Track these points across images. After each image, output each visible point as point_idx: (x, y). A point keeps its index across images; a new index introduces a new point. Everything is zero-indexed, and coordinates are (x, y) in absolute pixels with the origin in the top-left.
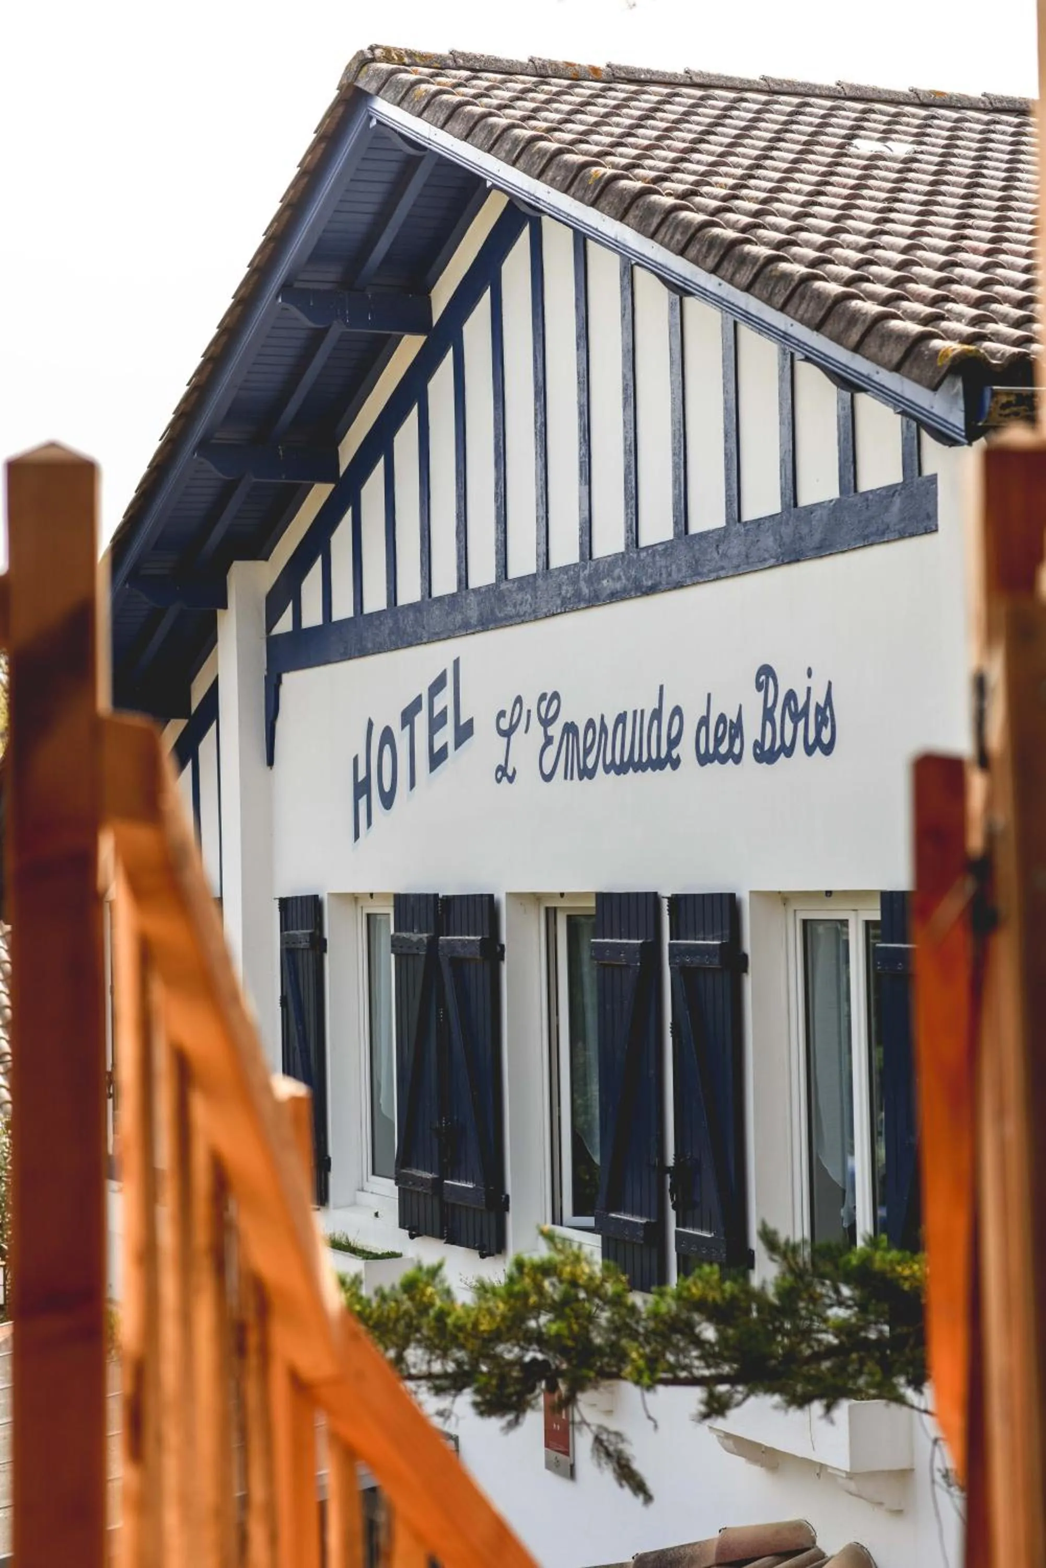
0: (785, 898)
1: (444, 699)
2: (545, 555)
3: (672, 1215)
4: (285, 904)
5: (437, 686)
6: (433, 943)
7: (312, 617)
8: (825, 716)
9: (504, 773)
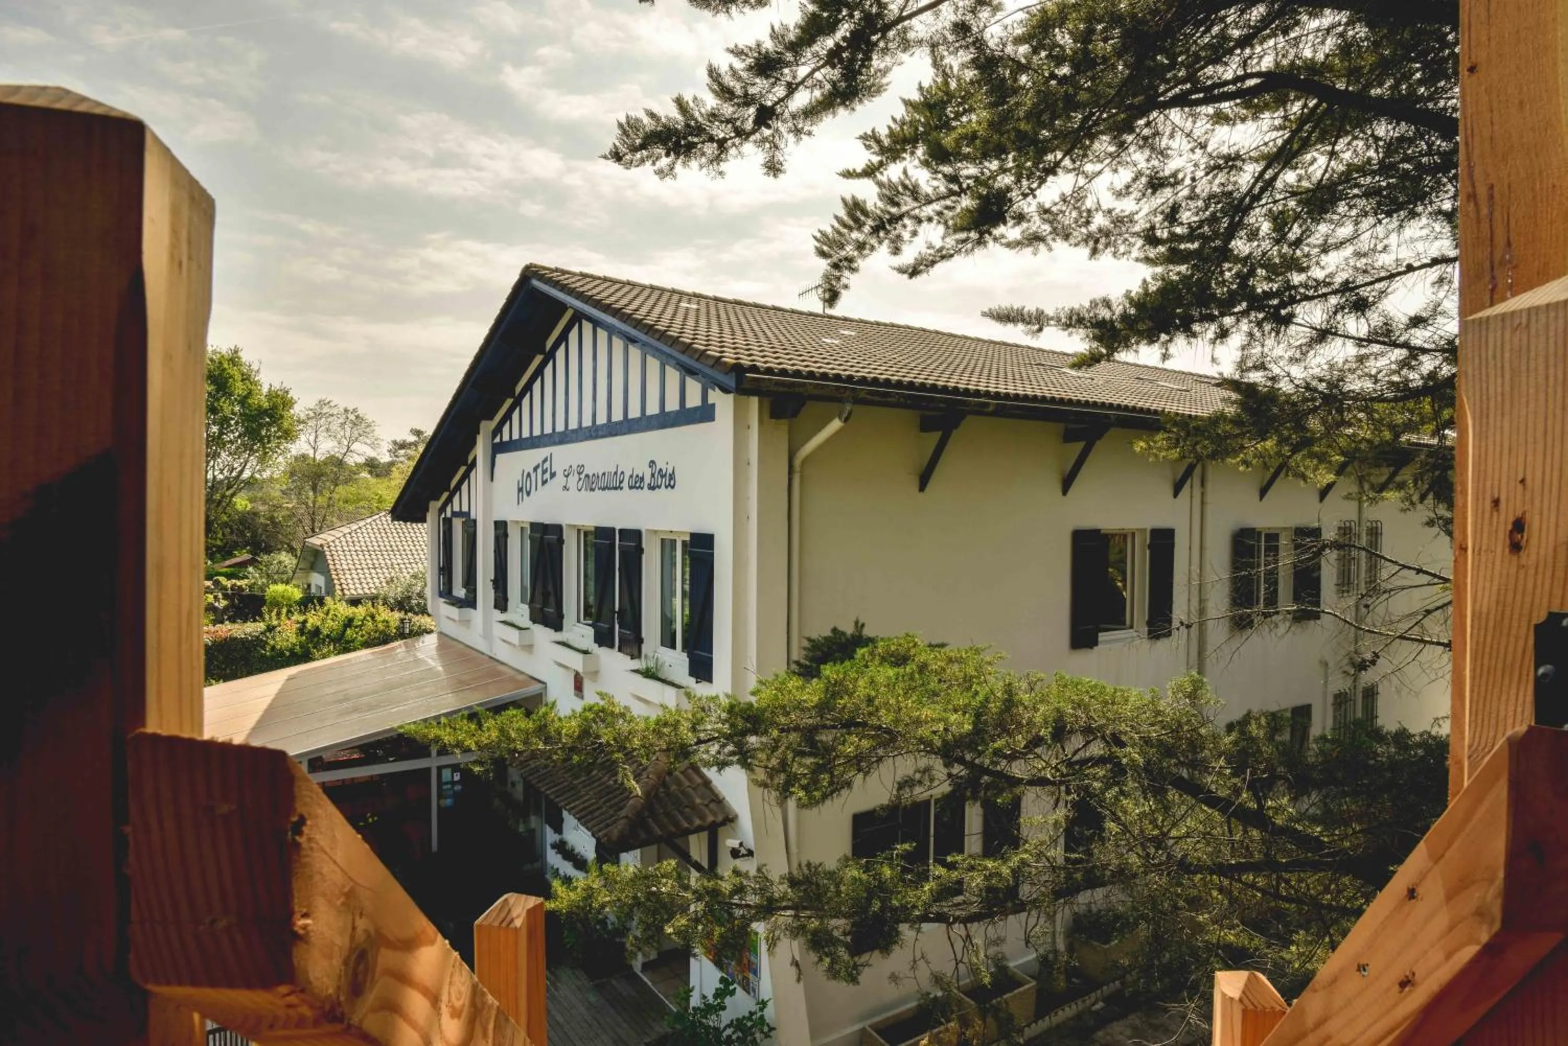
0: (655, 532)
1: (547, 465)
2: (580, 422)
3: (617, 626)
4: (496, 523)
5: (545, 461)
6: (542, 538)
7: (506, 438)
8: (672, 477)
9: (565, 488)
